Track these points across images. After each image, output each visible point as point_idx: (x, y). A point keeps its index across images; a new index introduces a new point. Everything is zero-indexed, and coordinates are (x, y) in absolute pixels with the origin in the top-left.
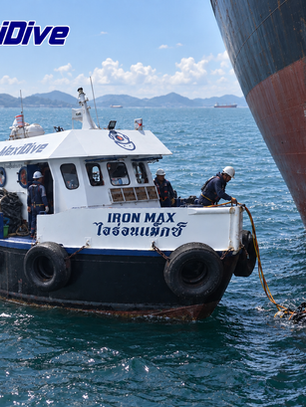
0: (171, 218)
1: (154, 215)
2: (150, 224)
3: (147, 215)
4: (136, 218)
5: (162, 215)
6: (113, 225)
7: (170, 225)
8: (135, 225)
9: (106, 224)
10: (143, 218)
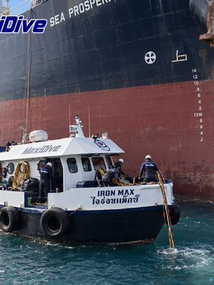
0: (132, 193)
1: (123, 191)
2: (121, 197)
3: (119, 191)
4: (113, 193)
5: (127, 191)
6: (101, 198)
7: (132, 196)
8: (113, 197)
9: (97, 198)
10: (117, 193)
